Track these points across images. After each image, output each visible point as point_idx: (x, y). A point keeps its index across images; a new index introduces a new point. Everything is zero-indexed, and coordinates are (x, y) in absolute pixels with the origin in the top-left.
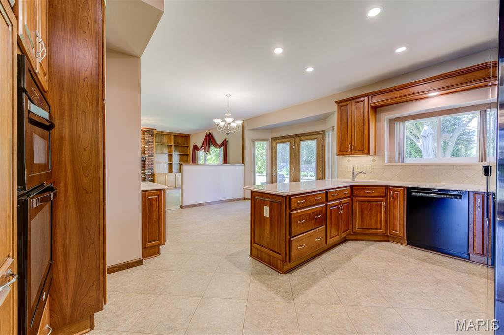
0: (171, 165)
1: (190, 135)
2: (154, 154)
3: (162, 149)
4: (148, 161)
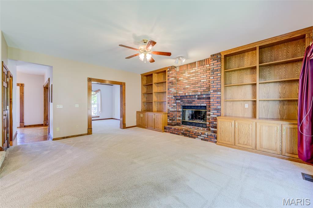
2: (222, 89)
3: (240, 77)
4: (213, 98)
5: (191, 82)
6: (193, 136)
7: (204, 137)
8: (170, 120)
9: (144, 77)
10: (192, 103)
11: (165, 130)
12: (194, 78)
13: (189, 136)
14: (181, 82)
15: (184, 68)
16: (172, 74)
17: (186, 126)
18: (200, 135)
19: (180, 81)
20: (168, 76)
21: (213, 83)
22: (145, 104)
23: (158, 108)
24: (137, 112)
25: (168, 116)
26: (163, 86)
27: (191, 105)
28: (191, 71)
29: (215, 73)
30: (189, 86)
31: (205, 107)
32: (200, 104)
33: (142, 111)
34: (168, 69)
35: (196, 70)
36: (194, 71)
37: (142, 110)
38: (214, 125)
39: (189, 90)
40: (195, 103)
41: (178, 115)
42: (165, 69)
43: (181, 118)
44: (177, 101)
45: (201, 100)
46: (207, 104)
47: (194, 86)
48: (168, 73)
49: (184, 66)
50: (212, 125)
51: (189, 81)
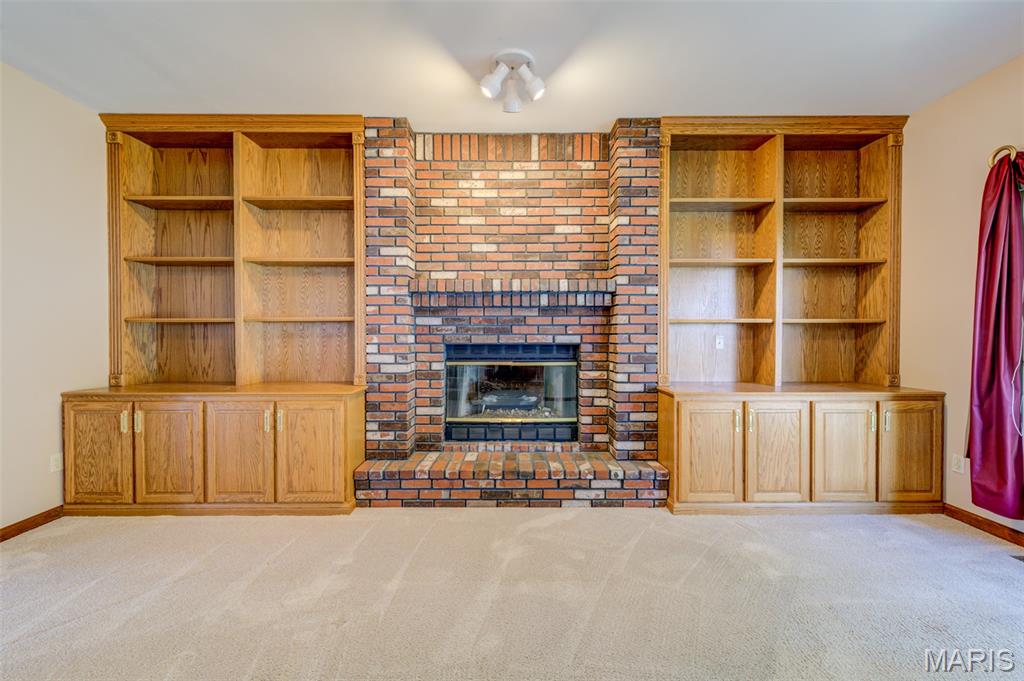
0: (754, 337)
1: (897, 123)
2: (665, 273)
3: (702, 238)
4: (630, 310)
5: (504, 230)
6: (549, 494)
7: (605, 489)
8: (385, 426)
9: (135, 142)
10: (510, 332)
11: (361, 494)
12: (523, 211)
13: (528, 502)
14: (443, 220)
15: (465, 152)
16: (396, 163)
17: (473, 445)
18: (585, 484)
19: (438, 212)
20: (369, 173)
21: (627, 242)
22: (146, 335)
23: (266, 363)
24: (68, 398)
25: (370, 407)
26: (308, 229)
27: (504, 340)
28: (504, 176)
29: (635, 201)
30: (494, 248)
31: (576, 347)
32: (551, 337)
33: (115, 386)
34: (372, 133)
35: (532, 175)
36: (520, 175)
37: (123, 380)
38: (632, 429)
39: (494, 266)
40: (524, 329)
41: (427, 393)
42: (349, 124)
43: (440, 411)
44: (420, 321)
45: (558, 320)
46: (581, 335)
47: (521, 247)
48: (371, 152)
49: (466, 142)
50: (622, 429)
51: (491, 220)
